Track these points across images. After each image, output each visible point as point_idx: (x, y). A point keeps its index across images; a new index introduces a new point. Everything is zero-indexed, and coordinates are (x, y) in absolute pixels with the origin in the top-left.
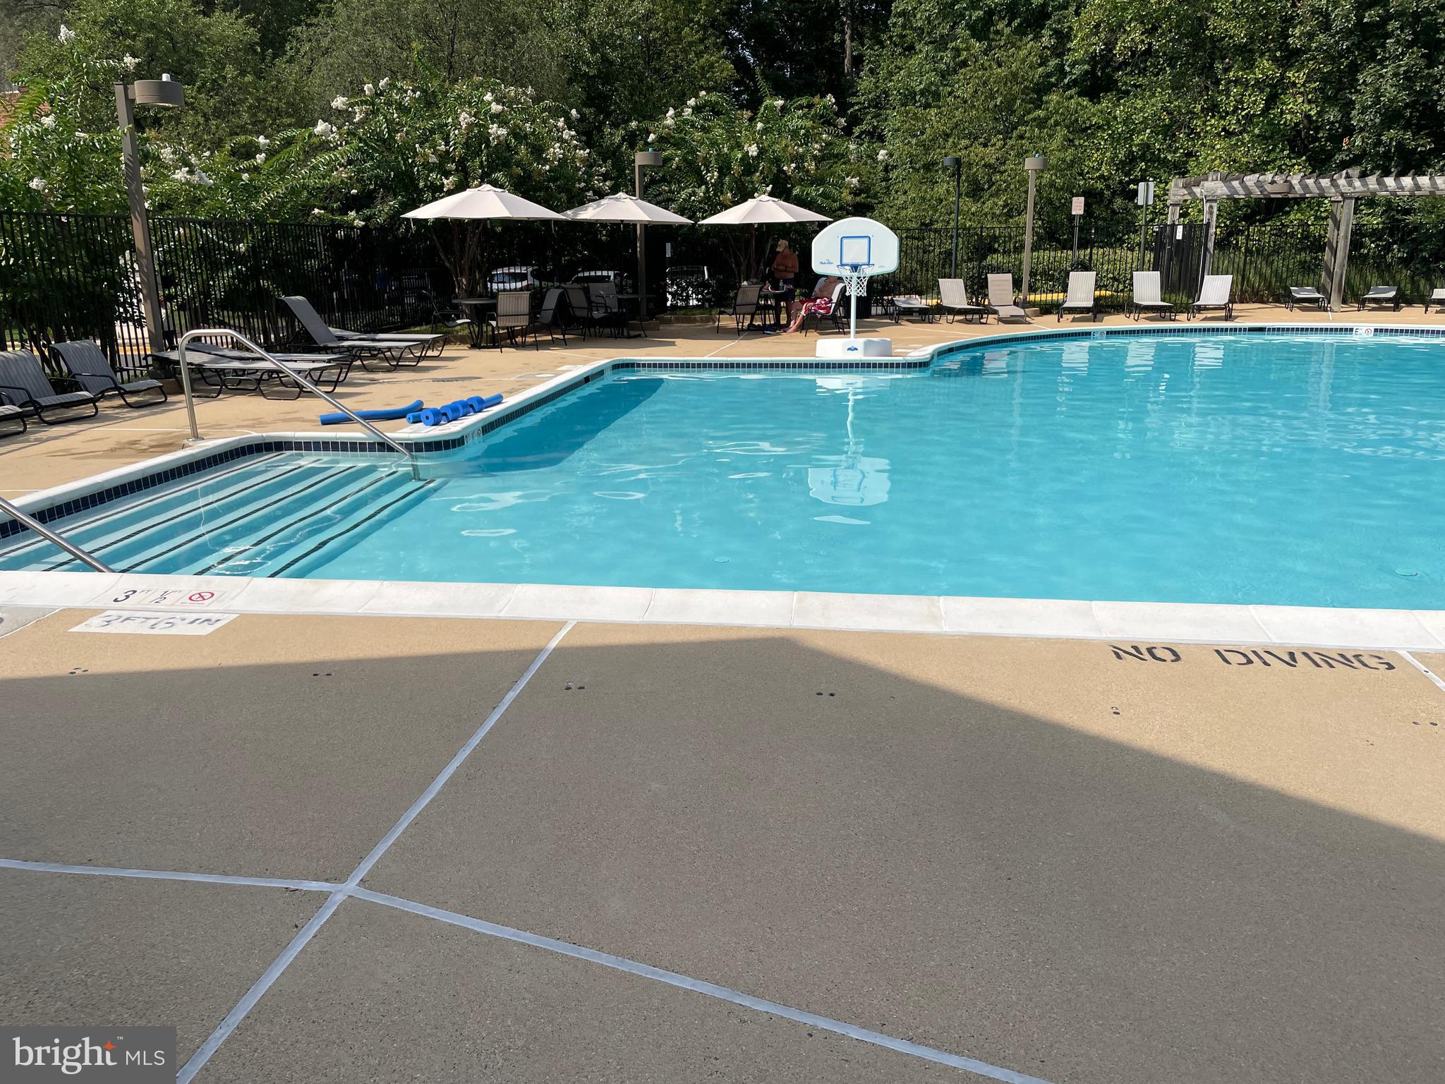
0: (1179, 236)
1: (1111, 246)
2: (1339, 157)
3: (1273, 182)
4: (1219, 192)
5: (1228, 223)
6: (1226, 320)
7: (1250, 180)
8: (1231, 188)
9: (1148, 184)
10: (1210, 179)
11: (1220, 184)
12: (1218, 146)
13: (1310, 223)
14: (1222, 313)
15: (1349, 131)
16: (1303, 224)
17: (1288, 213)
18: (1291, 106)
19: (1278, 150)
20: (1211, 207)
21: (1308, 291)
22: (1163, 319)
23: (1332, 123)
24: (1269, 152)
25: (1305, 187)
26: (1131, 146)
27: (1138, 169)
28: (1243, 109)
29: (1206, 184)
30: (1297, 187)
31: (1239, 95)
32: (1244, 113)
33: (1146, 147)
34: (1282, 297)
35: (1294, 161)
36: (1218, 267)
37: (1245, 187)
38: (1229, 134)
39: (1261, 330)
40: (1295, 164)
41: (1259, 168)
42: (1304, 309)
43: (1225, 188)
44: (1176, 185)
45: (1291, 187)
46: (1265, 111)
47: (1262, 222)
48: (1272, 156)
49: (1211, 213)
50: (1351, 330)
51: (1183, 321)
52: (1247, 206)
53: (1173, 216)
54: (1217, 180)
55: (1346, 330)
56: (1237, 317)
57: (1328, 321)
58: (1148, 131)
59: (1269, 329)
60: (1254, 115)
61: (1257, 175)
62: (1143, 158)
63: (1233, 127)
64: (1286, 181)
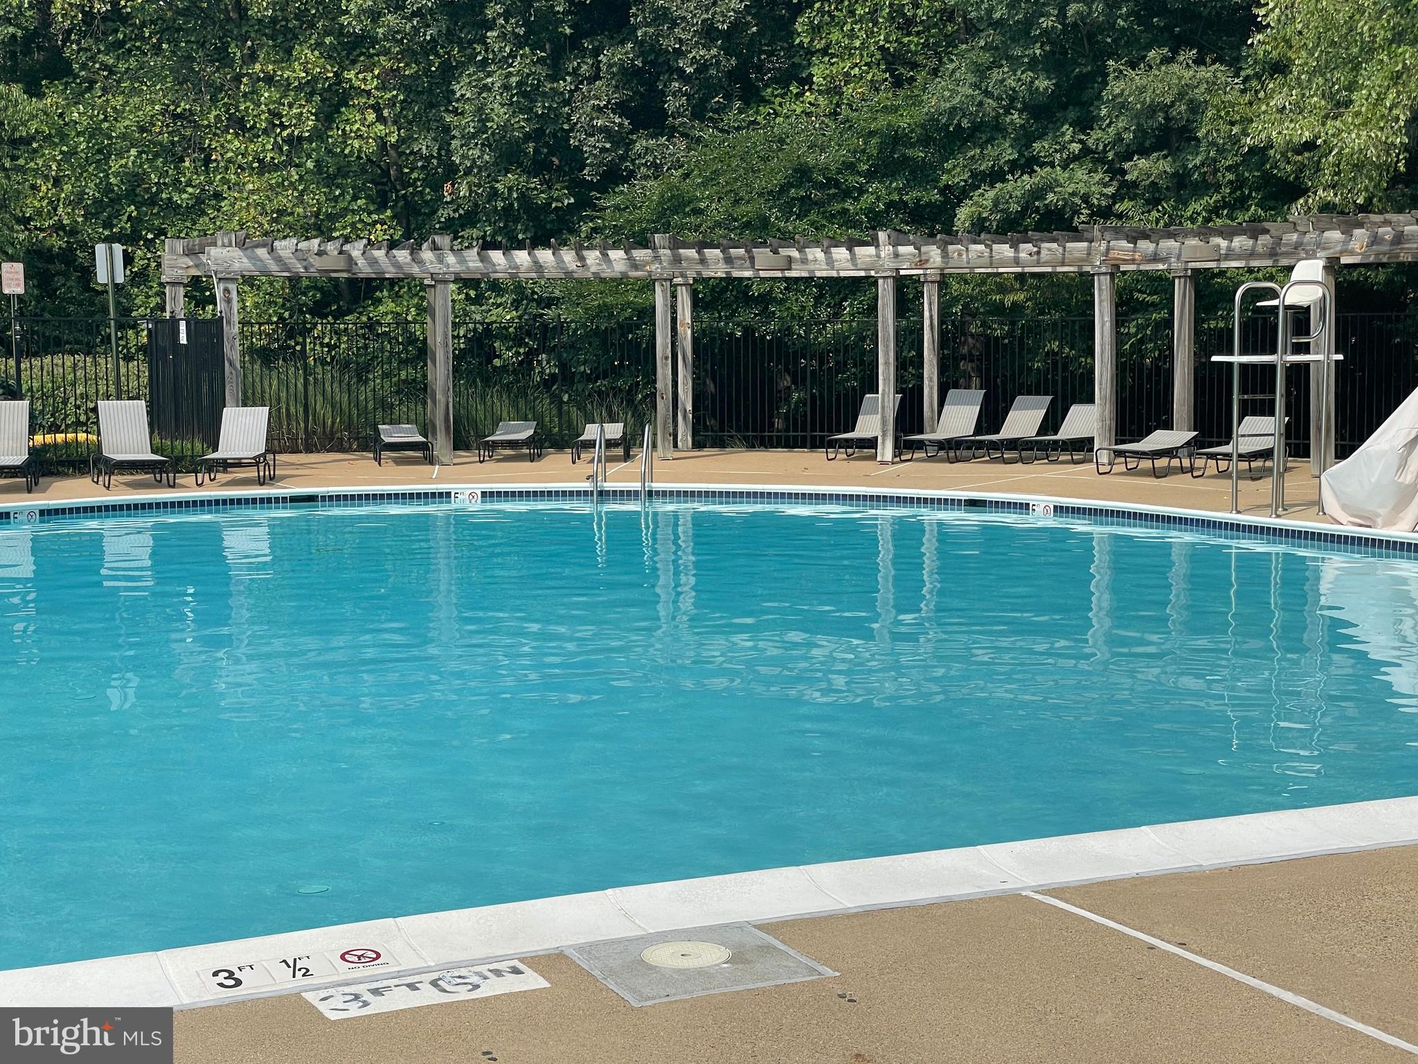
0: (183, 340)
2: (444, 214)
3: (320, 253)
4: (236, 266)
6: (262, 484)
7: (285, 248)
8: (255, 259)
9: (111, 248)
10: (219, 243)
11: (236, 253)
12: (250, 186)
13: (410, 318)
14: (252, 473)
15: (451, 172)
16: (401, 322)
18: (357, 126)
19: (348, 197)
20: (227, 290)
21: (406, 431)
22: (158, 484)
23: (427, 159)
24: (336, 199)
25: (373, 262)
28: (283, 127)
29: (214, 251)
30: (361, 262)
31: (275, 102)
32: (285, 134)
35: (375, 217)
37: (279, 260)
38: (264, 167)
39: (311, 498)
40: (375, 223)
42: (399, 462)
43: (245, 260)
44: (173, 251)
45: (351, 260)
46: (318, 135)
49: (229, 301)
50: (448, 494)
51: (189, 489)
53: (176, 304)
54: (230, 245)
55: (441, 494)
56: (283, 478)
57: (430, 480)
58: (133, 152)
59: (323, 498)
60: (300, 138)
61: (294, 241)
63: (269, 155)
64: (340, 253)
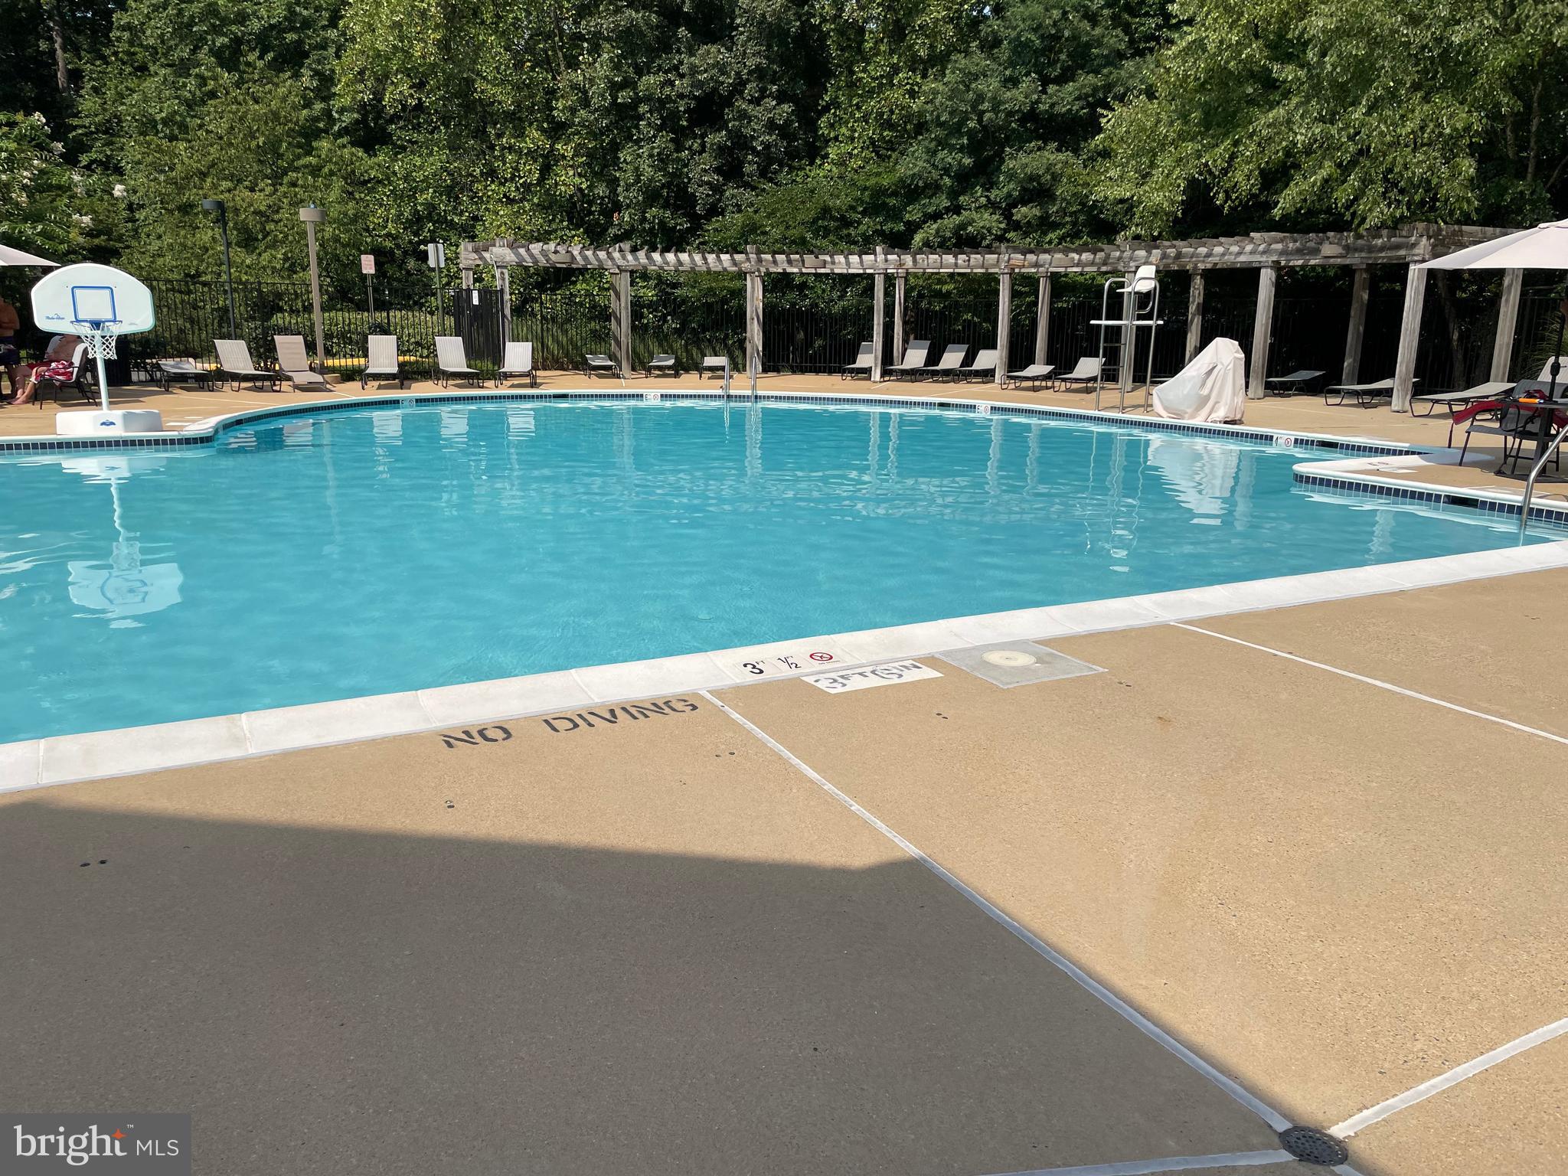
0: (476, 301)
1: (410, 308)
2: (612, 231)
3: (556, 252)
4: (508, 259)
5: (522, 290)
6: (532, 387)
7: (535, 248)
8: (518, 255)
9: (437, 246)
10: (497, 245)
11: (507, 251)
12: (502, 213)
13: (595, 293)
14: (527, 381)
15: (618, 207)
16: (589, 294)
17: (574, 283)
18: (563, 178)
19: (557, 221)
20: (502, 273)
21: (602, 359)
22: (472, 386)
23: (602, 198)
24: (550, 221)
25: (585, 258)
26: (415, 205)
27: (426, 230)
28: (520, 178)
29: (494, 249)
30: (579, 258)
31: (515, 162)
32: (521, 181)
33: (431, 207)
34: (580, 365)
35: (573, 232)
36: (518, 334)
37: (532, 256)
38: (511, 201)
39: (564, 396)
40: (574, 236)
41: (543, 237)
42: (600, 376)
43: (512, 255)
44: (466, 249)
45: (573, 257)
46: (541, 181)
47: (553, 290)
48: (554, 226)
49: (503, 279)
50: (642, 396)
51: (491, 388)
52: (538, 274)
53: (467, 280)
54: (504, 246)
55: (638, 395)
56: (541, 384)
57: (622, 387)
58: (431, 190)
59: (572, 396)
60: (531, 184)
61: (541, 244)
62: (430, 218)
63: (513, 194)
64: (567, 252)
